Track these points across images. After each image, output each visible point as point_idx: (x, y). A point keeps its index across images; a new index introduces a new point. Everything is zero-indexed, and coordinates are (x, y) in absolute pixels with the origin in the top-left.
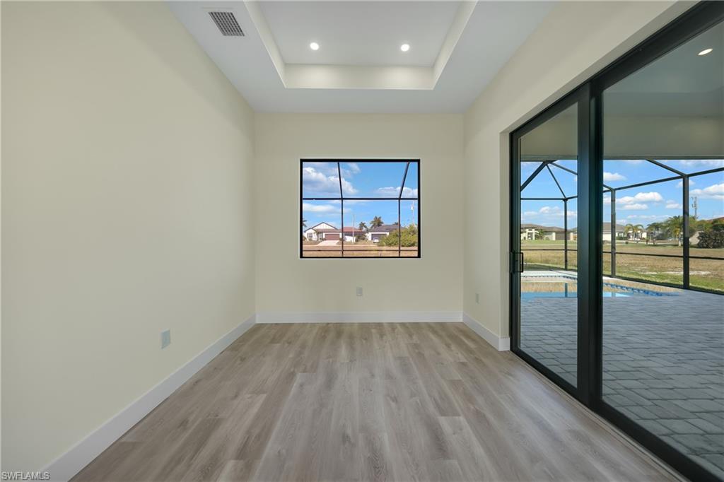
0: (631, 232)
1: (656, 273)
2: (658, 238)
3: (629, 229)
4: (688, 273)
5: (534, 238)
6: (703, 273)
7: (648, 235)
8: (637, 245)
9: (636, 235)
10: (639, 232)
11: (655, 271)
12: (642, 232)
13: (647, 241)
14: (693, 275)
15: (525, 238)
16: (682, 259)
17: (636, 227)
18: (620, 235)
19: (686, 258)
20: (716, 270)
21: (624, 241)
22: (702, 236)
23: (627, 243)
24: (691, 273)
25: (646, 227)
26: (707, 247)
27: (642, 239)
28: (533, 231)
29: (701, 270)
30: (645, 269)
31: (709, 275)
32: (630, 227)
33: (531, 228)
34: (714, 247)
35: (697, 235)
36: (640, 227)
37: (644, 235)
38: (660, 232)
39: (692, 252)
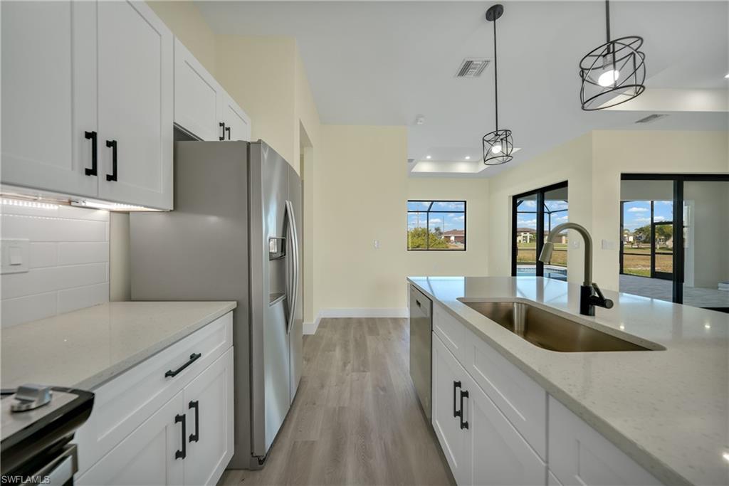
5: (528, 242)
7: (634, 239)
10: (626, 236)
12: (629, 236)
13: (632, 244)
15: (520, 241)
25: (633, 231)
27: (629, 242)
28: (528, 234)
33: (525, 232)
37: (631, 239)
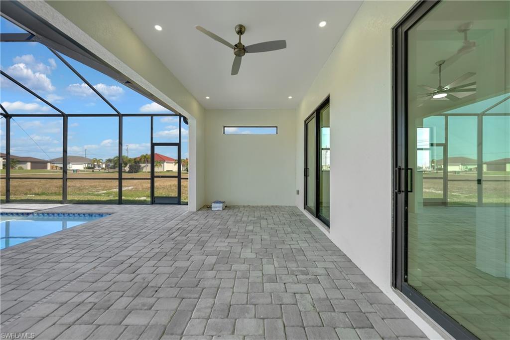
0: (96, 164)
1: (105, 192)
2: (111, 168)
3: (95, 161)
4: (122, 189)
6: (130, 188)
7: (106, 167)
8: (99, 172)
9: (99, 166)
10: (101, 164)
11: (106, 190)
12: (102, 164)
13: (105, 169)
14: (125, 190)
16: (118, 180)
17: (99, 160)
18: (89, 165)
19: (120, 179)
20: (136, 185)
21: (92, 170)
22: (130, 167)
23: (93, 171)
24: (123, 189)
25: (104, 161)
26: (132, 173)
27: (103, 168)
29: (129, 186)
30: (99, 189)
31: (133, 189)
32: (95, 160)
34: (135, 172)
35: (128, 166)
36: (101, 161)
37: (104, 166)
38: (112, 164)
39: (124, 175)
